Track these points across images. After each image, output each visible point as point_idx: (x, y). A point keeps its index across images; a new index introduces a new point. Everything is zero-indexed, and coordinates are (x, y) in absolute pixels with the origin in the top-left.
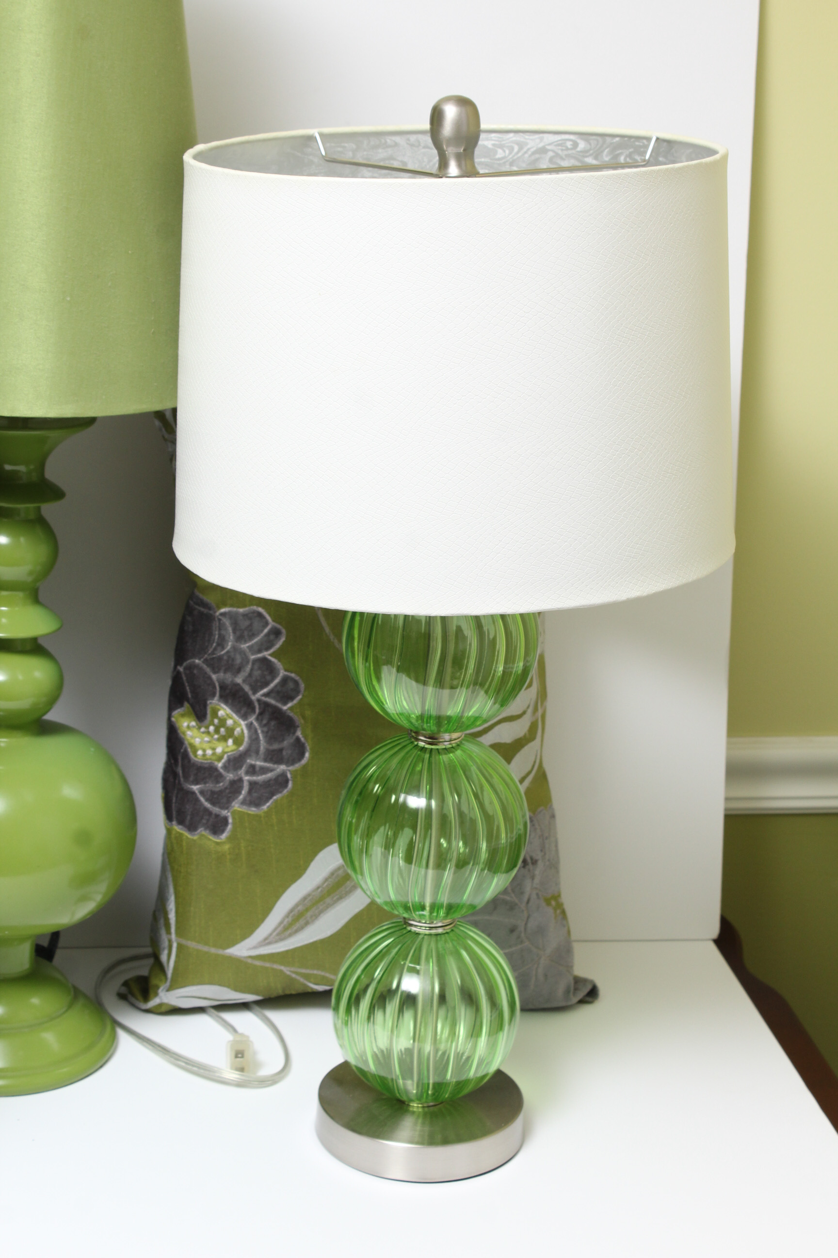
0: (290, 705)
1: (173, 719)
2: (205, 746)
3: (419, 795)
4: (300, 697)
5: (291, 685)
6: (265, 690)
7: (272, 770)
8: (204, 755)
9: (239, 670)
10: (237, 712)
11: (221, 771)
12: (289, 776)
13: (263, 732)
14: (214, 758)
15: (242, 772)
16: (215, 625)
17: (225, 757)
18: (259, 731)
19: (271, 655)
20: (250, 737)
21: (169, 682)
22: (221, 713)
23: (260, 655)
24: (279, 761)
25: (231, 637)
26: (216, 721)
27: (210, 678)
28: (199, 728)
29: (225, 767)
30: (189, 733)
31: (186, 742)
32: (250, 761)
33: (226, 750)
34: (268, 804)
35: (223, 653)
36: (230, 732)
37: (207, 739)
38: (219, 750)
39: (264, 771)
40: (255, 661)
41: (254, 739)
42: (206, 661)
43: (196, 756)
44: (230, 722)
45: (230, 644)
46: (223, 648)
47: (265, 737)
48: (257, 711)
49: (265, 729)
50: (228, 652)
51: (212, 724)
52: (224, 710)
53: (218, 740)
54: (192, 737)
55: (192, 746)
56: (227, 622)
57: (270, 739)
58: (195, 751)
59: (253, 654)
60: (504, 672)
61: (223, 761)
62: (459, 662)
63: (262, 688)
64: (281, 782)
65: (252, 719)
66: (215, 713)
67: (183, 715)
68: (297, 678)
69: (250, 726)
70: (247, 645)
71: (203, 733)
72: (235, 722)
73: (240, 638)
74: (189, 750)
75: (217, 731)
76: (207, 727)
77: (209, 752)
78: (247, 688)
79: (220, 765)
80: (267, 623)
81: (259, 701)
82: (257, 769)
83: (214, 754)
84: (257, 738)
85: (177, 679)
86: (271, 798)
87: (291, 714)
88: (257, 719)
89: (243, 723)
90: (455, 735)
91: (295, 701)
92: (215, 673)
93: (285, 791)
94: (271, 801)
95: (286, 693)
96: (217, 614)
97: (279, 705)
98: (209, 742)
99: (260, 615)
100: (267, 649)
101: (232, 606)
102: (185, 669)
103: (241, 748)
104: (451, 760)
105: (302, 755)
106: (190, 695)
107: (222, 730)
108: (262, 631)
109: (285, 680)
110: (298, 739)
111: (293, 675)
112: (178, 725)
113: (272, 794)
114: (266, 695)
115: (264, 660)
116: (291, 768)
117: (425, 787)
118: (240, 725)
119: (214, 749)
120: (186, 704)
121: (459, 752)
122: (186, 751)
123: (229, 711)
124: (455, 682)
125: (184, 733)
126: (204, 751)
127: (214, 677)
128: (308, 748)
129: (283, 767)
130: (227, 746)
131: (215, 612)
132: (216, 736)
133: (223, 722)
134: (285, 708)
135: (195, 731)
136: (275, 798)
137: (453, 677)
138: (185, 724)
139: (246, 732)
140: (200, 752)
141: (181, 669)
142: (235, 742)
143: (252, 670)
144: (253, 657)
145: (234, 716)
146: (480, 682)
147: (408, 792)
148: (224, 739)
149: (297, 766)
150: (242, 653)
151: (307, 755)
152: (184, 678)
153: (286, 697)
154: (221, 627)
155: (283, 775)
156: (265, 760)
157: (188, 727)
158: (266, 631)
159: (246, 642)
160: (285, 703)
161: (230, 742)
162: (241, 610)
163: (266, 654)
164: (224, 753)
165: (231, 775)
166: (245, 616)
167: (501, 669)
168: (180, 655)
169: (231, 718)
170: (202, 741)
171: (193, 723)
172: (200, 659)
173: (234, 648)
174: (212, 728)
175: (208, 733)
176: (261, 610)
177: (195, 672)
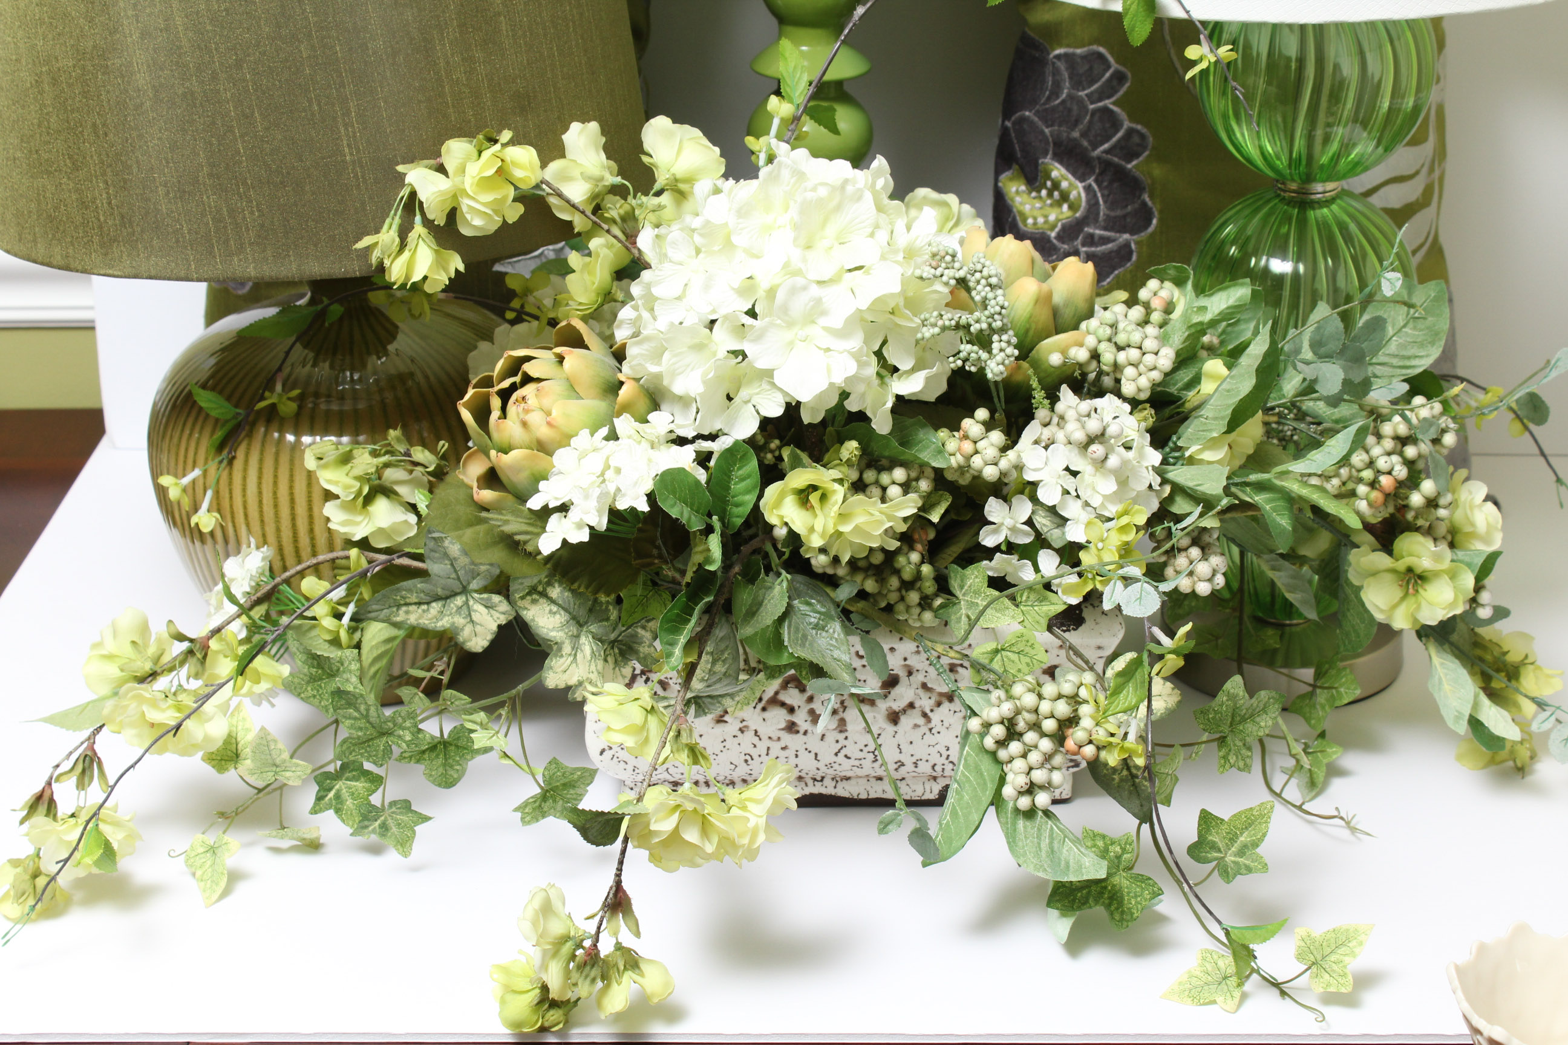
0: (1134, 163)
1: (1000, 184)
2: (1036, 213)
3: (1284, 258)
4: (1146, 153)
5: (1136, 139)
6: (1106, 146)
7: (1114, 240)
8: (1035, 224)
9: (1077, 122)
10: (1074, 174)
11: (1055, 241)
12: (1133, 246)
13: (1103, 196)
14: (1046, 226)
15: (1078, 242)
16: (1049, 69)
17: (1059, 225)
18: (1099, 195)
19: (1114, 103)
20: (1088, 201)
21: (996, 141)
22: (1054, 174)
23: (1100, 104)
24: (1123, 230)
25: (1067, 84)
26: (1049, 184)
27: (1042, 132)
28: (1030, 193)
29: (1059, 237)
30: (1018, 199)
31: (1015, 210)
32: (1088, 230)
33: (1061, 217)
34: (1108, 280)
35: (1057, 102)
36: (1064, 197)
37: (1038, 205)
38: (1052, 218)
39: (1105, 240)
40: (1094, 112)
41: (1093, 205)
42: (1037, 113)
43: (1026, 225)
44: (1064, 185)
45: (1066, 91)
46: (1058, 97)
47: (1105, 202)
48: (1097, 171)
49: (1106, 192)
50: (1063, 102)
51: (1044, 186)
52: (1058, 171)
53: (1051, 205)
54: (1021, 203)
55: (1022, 214)
56: (1062, 66)
57: (1112, 205)
58: (1025, 220)
59: (1092, 103)
60: (1390, 108)
61: (1057, 230)
62: (1336, 96)
63: (1102, 143)
64: (1124, 253)
65: (1091, 181)
66: (1048, 176)
67: (1011, 179)
68: (1144, 131)
69: (1088, 189)
70: (1086, 92)
71: (1034, 198)
72: (1070, 184)
73: (1078, 84)
74: (1018, 218)
75: (1050, 195)
76: (1039, 191)
77: (1041, 220)
78: (1085, 143)
79: (1053, 234)
80: (1109, 67)
81: (1099, 158)
82: (1096, 238)
83: (1046, 222)
84: (1097, 203)
85: (1005, 135)
86: (1112, 273)
87: (1138, 174)
88: (1096, 181)
89: (1080, 185)
90: (1330, 186)
91: (1141, 159)
92: (1047, 127)
93: (1129, 264)
94: (1112, 277)
95: (1129, 148)
96: (1051, 56)
97: (1123, 163)
98: (1041, 208)
99: (1100, 56)
100: (1109, 97)
101: (1068, 46)
102: (1014, 124)
103: (1078, 215)
104: (1323, 217)
105: (1149, 223)
106: (1019, 155)
107: (1056, 194)
108: (1103, 75)
109: (1130, 132)
110: (1144, 204)
111: (1139, 127)
112: (1005, 190)
113: (1114, 269)
114: (1106, 152)
115: (1106, 110)
116: (1135, 237)
117: (1292, 248)
118: (1076, 188)
119: (1046, 217)
120: (1015, 167)
121: (1334, 207)
122: (1014, 219)
123: (1063, 171)
124: (1331, 120)
125: (1012, 200)
126: (1035, 219)
127: (1047, 131)
128: (1156, 213)
129: (1126, 236)
130: (1062, 213)
131: (1049, 54)
132: (1049, 202)
133: (1056, 185)
134: (1129, 166)
135: (1025, 196)
136: (1116, 272)
137: (1330, 113)
138: (1014, 189)
139: (1083, 195)
140: (1030, 221)
141: (1008, 124)
142: (1070, 207)
143: (1091, 122)
144: (1092, 107)
145: (1070, 176)
146: (1362, 119)
147: (1271, 255)
148: (1058, 204)
149: (1144, 235)
150: (1080, 102)
151: (1155, 221)
152: (1013, 135)
153: (1131, 155)
154: (1056, 72)
155: (1127, 245)
156: (1105, 229)
157: (1017, 192)
158: (1108, 75)
159: (1084, 89)
160: (1129, 162)
161: (1065, 207)
162: (1079, 51)
163: (1108, 103)
164: (1058, 220)
165: (1066, 246)
166: (1084, 57)
167: (1386, 105)
168: (1009, 108)
169: (1066, 179)
170: (1033, 208)
171: (1023, 188)
172: (1030, 111)
173: (1069, 96)
174: (1044, 192)
175: (1040, 198)
176: (1102, 50)
177: (1025, 126)
